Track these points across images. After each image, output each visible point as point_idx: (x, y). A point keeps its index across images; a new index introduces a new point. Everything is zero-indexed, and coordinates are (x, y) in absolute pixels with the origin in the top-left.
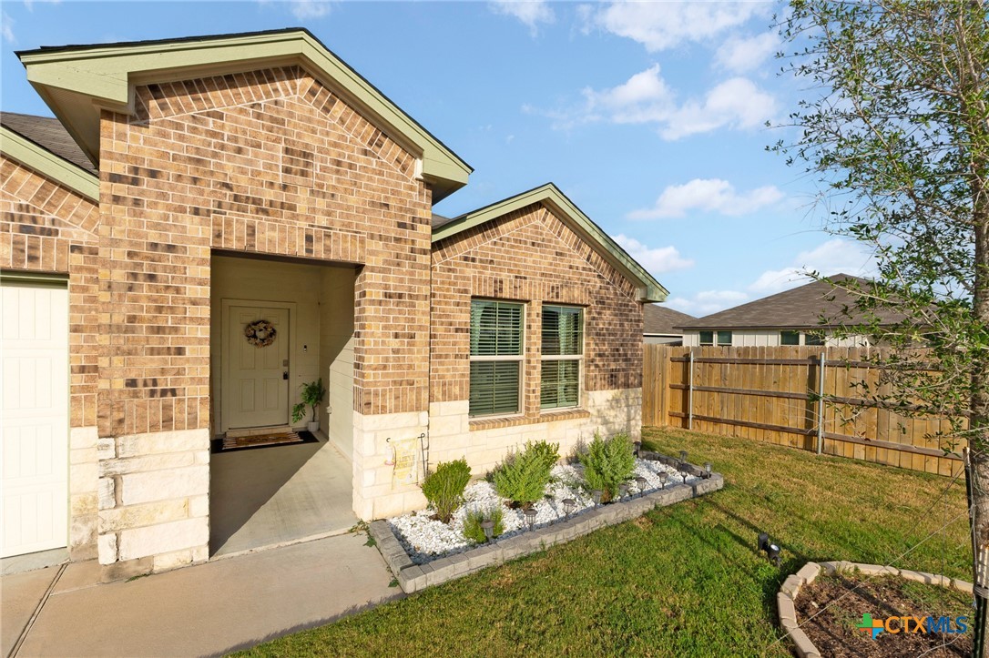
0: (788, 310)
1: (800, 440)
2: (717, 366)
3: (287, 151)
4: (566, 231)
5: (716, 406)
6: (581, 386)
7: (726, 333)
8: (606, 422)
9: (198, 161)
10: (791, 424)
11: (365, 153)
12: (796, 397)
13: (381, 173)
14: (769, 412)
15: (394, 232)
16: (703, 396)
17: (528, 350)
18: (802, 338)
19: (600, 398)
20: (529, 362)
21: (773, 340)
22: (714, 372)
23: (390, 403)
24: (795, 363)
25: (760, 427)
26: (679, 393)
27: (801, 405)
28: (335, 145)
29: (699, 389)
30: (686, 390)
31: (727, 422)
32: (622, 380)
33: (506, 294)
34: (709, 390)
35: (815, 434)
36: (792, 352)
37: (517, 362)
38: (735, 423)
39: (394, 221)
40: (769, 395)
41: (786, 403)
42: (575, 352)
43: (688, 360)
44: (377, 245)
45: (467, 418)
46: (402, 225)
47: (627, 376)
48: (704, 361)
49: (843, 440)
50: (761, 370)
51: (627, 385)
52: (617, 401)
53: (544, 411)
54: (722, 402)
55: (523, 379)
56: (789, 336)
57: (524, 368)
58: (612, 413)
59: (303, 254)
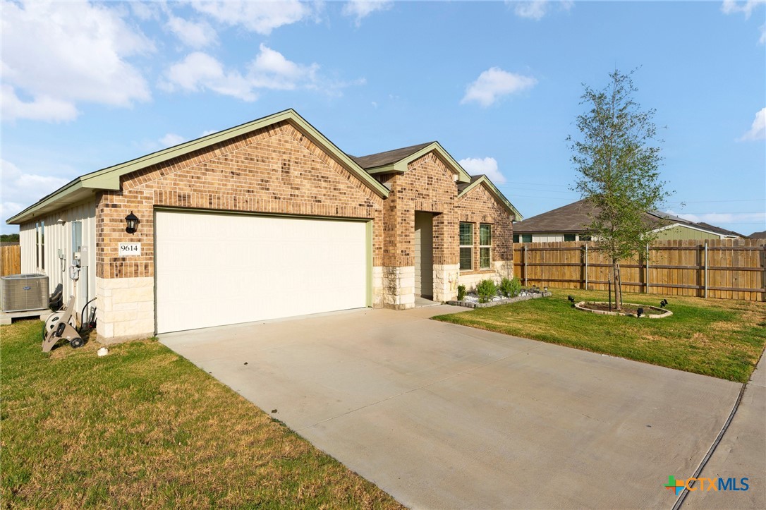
0: (568, 219)
1: (578, 285)
2: (538, 252)
3: (428, 178)
4: (486, 192)
5: (539, 273)
6: (491, 260)
7: (528, 236)
8: (500, 276)
9: (412, 184)
10: (574, 278)
11: (443, 175)
12: (575, 265)
13: (446, 181)
14: (564, 274)
15: (449, 201)
16: (532, 269)
17: (475, 243)
18: (577, 238)
19: (498, 264)
20: (476, 248)
21: (560, 239)
22: (538, 256)
23: (450, 261)
24: (575, 249)
25: (560, 281)
26: (519, 268)
27: (578, 268)
28: (437, 173)
29: (530, 265)
30: (523, 265)
31: (545, 280)
32: (505, 257)
33: (469, 221)
34: (535, 265)
35: (585, 281)
36: (573, 244)
37: (470, 248)
38: (548, 281)
39: (449, 197)
40: (564, 265)
41: (572, 268)
42: (487, 244)
43: (524, 250)
44: (446, 206)
45: (459, 271)
46: (451, 198)
47: (507, 255)
48: (532, 250)
49: (596, 283)
50: (560, 253)
51: (508, 259)
52: (504, 266)
53: (481, 269)
54: (542, 271)
55: (473, 255)
56: (569, 236)
57: (473, 251)
58: (502, 271)
59: (431, 210)
